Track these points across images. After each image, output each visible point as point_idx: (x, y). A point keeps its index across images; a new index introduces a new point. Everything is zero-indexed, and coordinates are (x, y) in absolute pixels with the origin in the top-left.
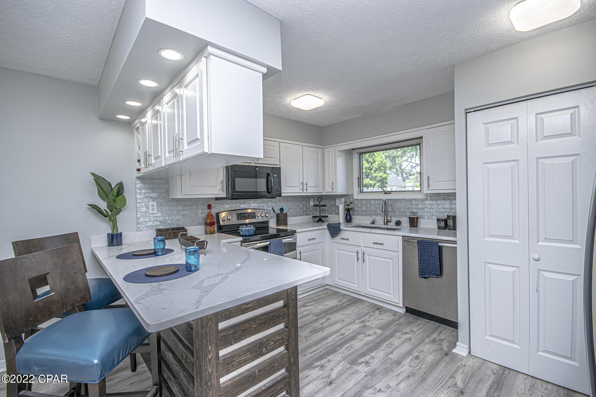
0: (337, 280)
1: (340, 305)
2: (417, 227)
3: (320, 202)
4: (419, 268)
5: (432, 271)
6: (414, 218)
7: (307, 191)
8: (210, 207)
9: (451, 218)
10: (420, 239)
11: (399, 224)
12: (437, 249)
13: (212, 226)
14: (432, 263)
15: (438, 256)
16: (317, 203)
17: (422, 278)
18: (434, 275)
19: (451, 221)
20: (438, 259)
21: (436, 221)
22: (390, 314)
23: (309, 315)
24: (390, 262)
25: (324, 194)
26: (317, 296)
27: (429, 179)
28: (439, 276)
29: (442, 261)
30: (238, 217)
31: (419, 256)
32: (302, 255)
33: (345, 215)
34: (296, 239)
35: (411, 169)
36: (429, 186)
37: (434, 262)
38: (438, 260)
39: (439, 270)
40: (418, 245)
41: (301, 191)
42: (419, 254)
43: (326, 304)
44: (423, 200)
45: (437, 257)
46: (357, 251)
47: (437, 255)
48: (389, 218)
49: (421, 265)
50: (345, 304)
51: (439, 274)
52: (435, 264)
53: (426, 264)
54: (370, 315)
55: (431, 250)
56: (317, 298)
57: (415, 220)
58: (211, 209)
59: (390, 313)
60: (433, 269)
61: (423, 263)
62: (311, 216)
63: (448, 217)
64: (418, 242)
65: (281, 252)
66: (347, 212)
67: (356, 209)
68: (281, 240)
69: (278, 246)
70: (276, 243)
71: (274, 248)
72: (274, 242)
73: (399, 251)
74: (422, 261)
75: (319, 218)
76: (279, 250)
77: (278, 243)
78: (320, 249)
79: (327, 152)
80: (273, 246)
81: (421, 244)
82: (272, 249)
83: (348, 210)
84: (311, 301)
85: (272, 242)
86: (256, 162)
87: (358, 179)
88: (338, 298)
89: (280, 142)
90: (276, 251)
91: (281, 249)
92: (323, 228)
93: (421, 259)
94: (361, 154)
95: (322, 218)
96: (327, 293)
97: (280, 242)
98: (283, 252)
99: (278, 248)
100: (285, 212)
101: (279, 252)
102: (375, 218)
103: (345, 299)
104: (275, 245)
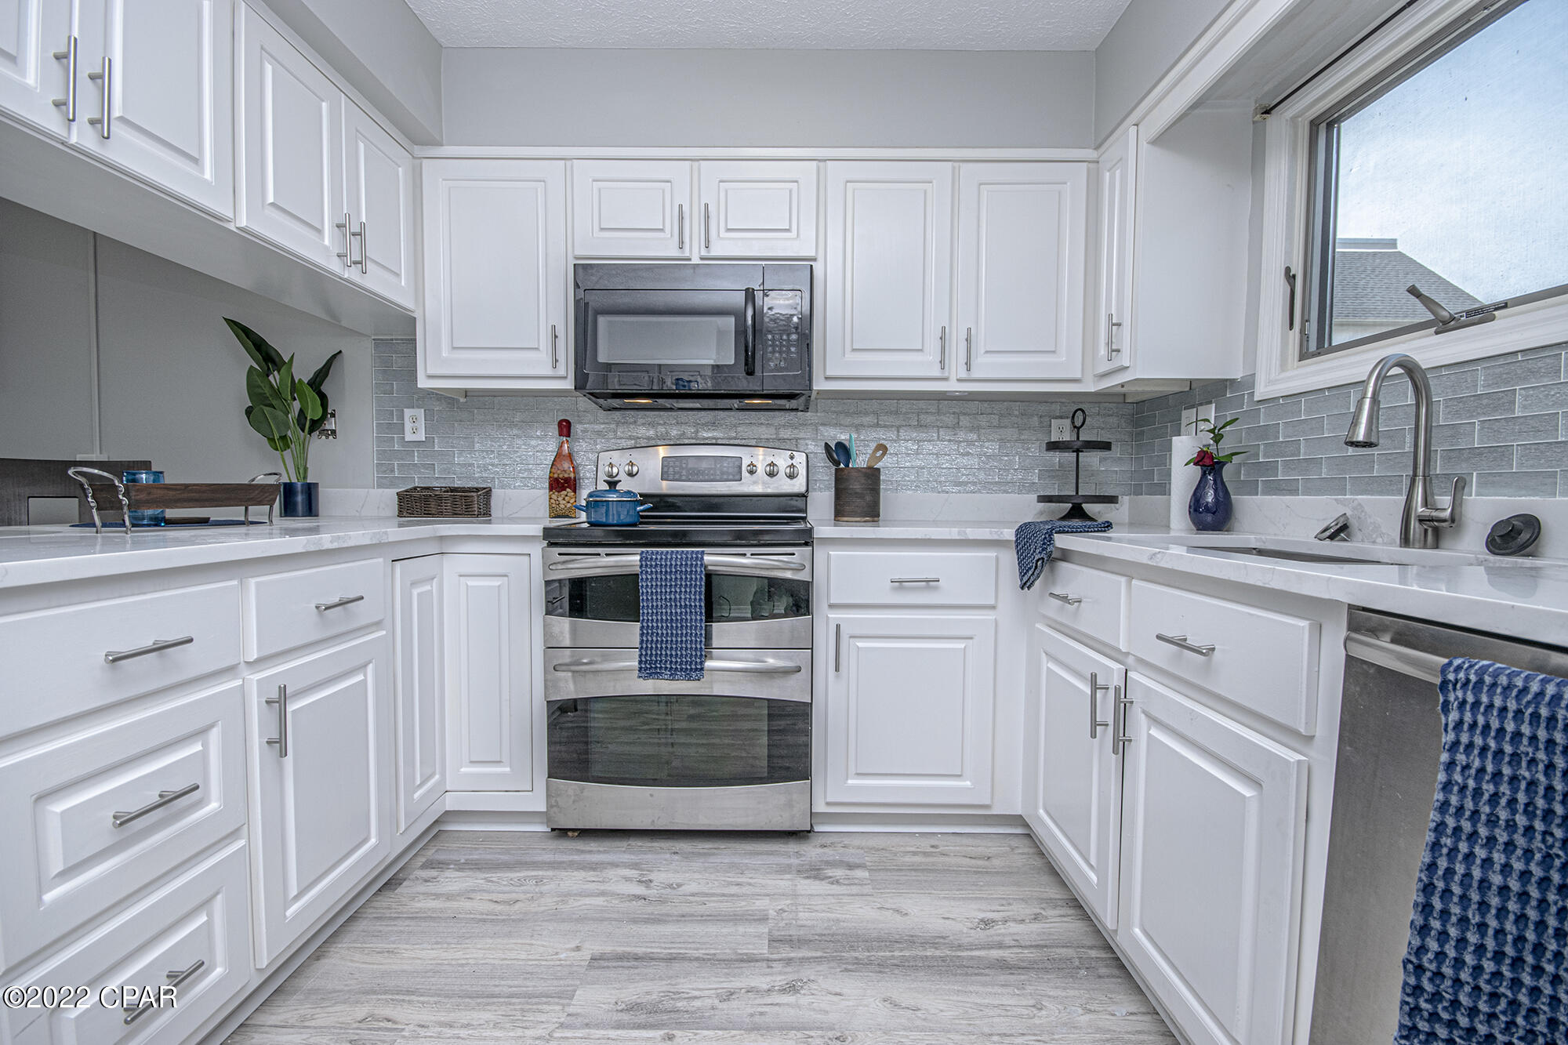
0: (1041, 811)
1: (960, 947)
7: (969, 370)
8: (566, 428)
11: (1524, 541)
13: (564, 492)
23: (763, 919)
26: (925, 853)
30: (666, 469)
32: (850, 645)
41: (934, 370)
46: (1093, 677)
48: (1443, 501)
50: (995, 953)
56: (917, 859)
58: (571, 436)
64: (1451, 677)
65: (691, 605)
66: (1204, 475)
67: (1265, 456)
68: (697, 558)
69: (679, 577)
70: (669, 563)
71: (657, 585)
72: (659, 557)
73: (1317, 734)
74: (1447, 891)
75: (1070, 505)
76: (683, 597)
77: (676, 565)
78: (971, 638)
79: (1109, 171)
80: (654, 576)
81: (1468, 707)
82: (647, 585)
83: (1208, 463)
84: (868, 864)
85: (647, 558)
86: (704, 253)
87: (1290, 278)
88: (1009, 904)
89: (826, 160)
90: (668, 597)
91: (690, 592)
92: (996, 537)
93: (1443, 863)
94: (1326, 124)
95: (1084, 505)
96: (989, 858)
97: (689, 563)
98: (700, 606)
99: (676, 585)
100: (860, 461)
101: (683, 604)
102: (1360, 504)
103: (1036, 927)
104: (661, 572)
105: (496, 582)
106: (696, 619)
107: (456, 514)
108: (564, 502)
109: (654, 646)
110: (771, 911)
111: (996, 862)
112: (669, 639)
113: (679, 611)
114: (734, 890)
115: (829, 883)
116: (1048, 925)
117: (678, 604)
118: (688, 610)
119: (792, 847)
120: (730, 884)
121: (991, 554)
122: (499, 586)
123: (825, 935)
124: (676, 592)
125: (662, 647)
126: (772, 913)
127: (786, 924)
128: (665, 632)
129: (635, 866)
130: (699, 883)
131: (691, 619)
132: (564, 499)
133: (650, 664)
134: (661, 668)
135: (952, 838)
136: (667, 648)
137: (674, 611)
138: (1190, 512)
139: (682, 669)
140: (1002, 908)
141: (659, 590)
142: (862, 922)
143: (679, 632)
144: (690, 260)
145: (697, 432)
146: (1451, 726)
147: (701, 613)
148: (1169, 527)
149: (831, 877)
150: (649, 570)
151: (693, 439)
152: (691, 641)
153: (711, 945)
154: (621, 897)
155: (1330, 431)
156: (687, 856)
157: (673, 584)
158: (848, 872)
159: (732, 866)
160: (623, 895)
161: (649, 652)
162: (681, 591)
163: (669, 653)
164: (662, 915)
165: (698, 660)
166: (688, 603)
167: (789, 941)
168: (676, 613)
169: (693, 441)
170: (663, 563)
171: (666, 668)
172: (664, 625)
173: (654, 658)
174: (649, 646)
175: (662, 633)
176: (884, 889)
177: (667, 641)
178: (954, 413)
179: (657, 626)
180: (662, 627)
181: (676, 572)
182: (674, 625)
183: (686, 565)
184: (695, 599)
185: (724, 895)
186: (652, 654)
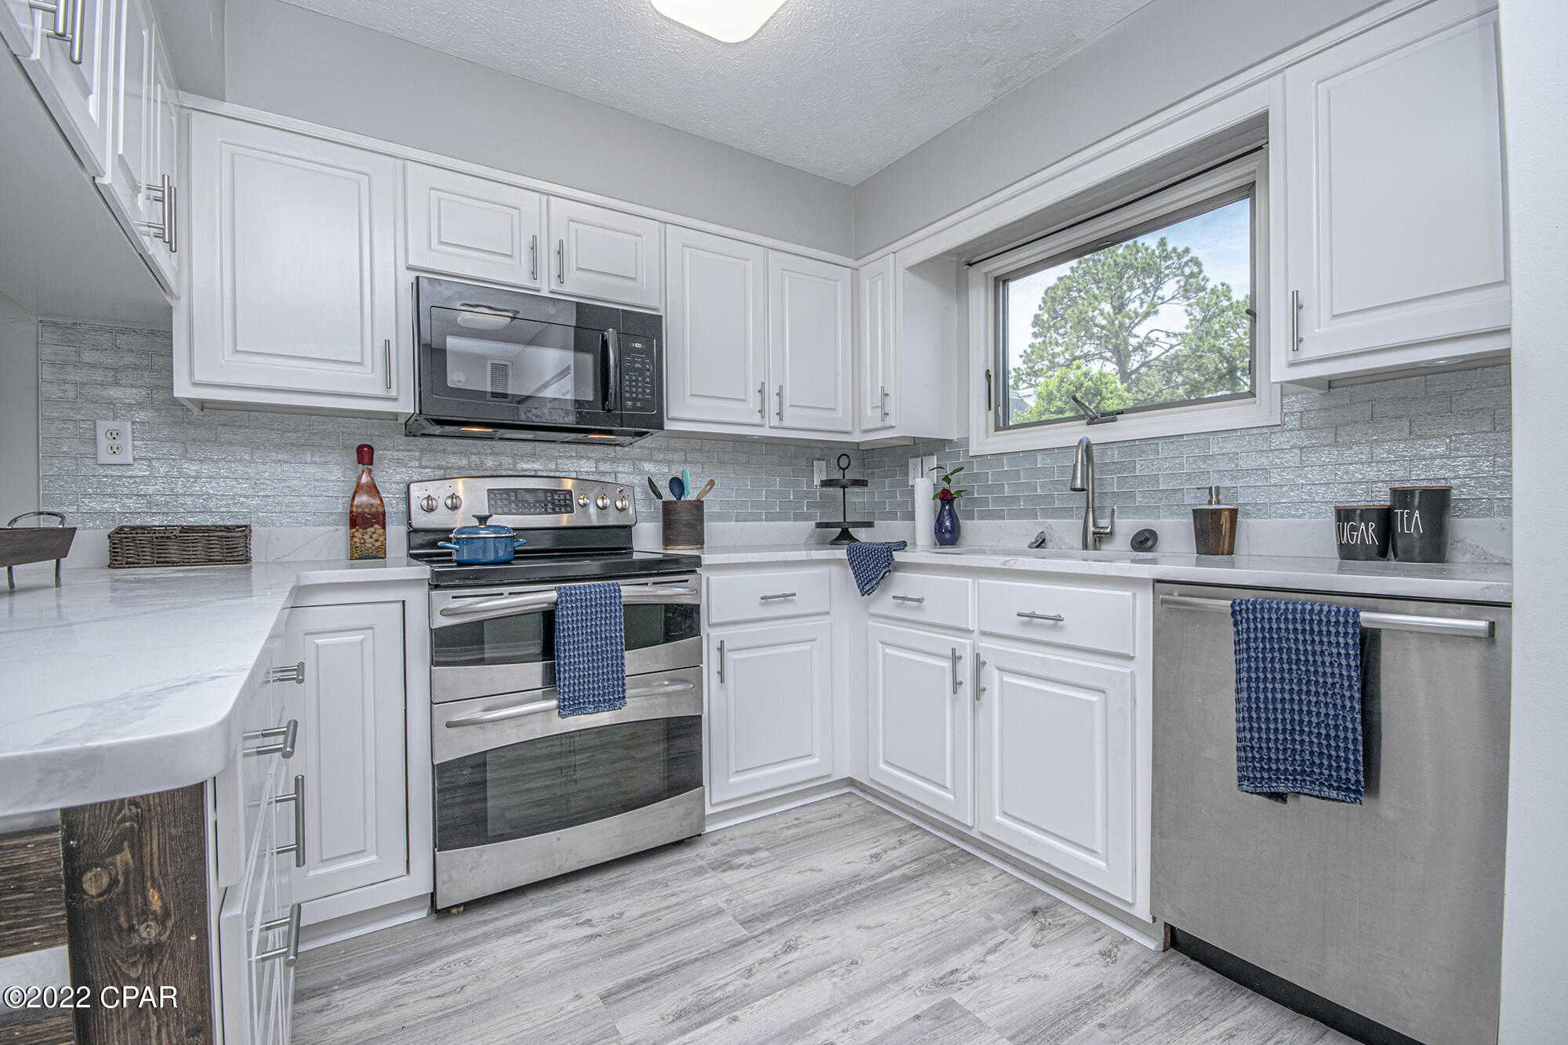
0: (882, 765)
1: (873, 877)
2: (1231, 552)
3: (844, 469)
4: (1239, 740)
5: (1313, 763)
6: (1217, 513)
7: (781, 420)
8: (365, 455)
9: (1416, 501)
10: (1250, 595)
11: (1150, 543)
12: (1347, 644)
13: (371, 530)
14: (1314, 720)
15: (1357, 686)
16: (837, 475)
17: (1260, 794)
18: (1330, 786)
19: (1417, 514)
20: (1352, 698)
21: (1333, 519)
22: (1089, 951)
23: (720, 912)
24: (1091, 703)
25: (857, 438)
26: (795, 826)
27: (1298, 307)
28: (1357, 791)
29: (1379, 714)
30: (492, 502)
31: (1239, 681)
32: (730, 657)
34: (697, 592)
36: (1297, 342)
37: (1327, 715)
38: (1352, 708)
39: (1356, 761)
40: (1236, 624)
41: (757, 419)
42: (1238, 672)
43: (815, 864)
44: (1265, 430)
45: (1351, 687)
46: (953, 650)
47: (1350, 677)
48: (1104, 522)
49: (1251, 729)
50: (897, 873)
51: (1358, 781)
52: (1336, 727)
53: (1280, 726)
54: (991, 944)
55: (1314, 653)
56: (793, 831)
57: (1223, 521)
58: (372, 464)
59: (1087, 944)
60: (1321, 754)
61: (1263, 715)
62: (813, 523)
63: (1402, 496)
64: (1237, 608)
65: (611, 637)
66: (943, 506)
67: (978, 494)
68: (615, 590)
69: (599, 610)
70: (588, 597)
71: (577, 620)
72: (578, 592)
73: (1137, 654)
74: (1258, 708)
75: (840, 530)
76: (603, 629)
77: (596, 598)
78: (815, 640)
79: (869, 279)
80: (574, 611)
81: (1251, 621)
82: (568, 621)
83: (946, 498)
84: (761, 846)
85: (566, 594)
86: (554, 287)
87: (988, 376)
88: (878, 840)
89: (666, 223)
90: (589, 631)
91: (611, 623)
92: (831, 557)
93: (1253, 695)
94: (1001, 281)
95: (850, 530)
96: (840, 815)
97: (608, 595)
98: (621, 636)
99: (596, 618)
100: (691, 496)
101: (603, 636)
102: (1050, 525)
103: (904, 849)
104: (582, 606)
105: (358, 637)
106: (617, 650)
107: (212, 561)
108: (372, 540)
109: (577, 682)
110: (721, 905)
111: (846, 816)
112: (591, 672)
113: (599, 643)
114: (673, 900)
115: (745, 869)
116: (911, 845)
117: (599, 636)
118: (608, 642)
119: (687, 853)
120: (665, 897)
121: (824, 570)
122: (362, 641)
123: (778, 905)
124: (597, 625)
125: (584, 682)
126: (723, 906)
127: (742, 908)
128: (586, 666)
129: (559, 914)
130: (638, 907)
131: (612, 650)
132: (371, 537)
133: (573, 701)
134: (584, 702)
135: (802, 810)
136: (589, 681)
137: (594, 644)
138: (936, 533)
139: (605, 701)
140: (876, 845)
141: (580, 625)
142: (796, 886)
143: (600, 664)
144: (538, 291)
145: (515, 464)
146: (1244, 631)
147: (622, 643)
148: (915, 544)
149: (743, 864)
150: (569, 606)
151: (510, 470)
152: (613, 671)
153: (697, 945)
154: (574, 942)
155: (1024, 478)
156: (603, 889)
157: (594, 617)
158: (753, 856)
159: (653, 884)
160: (574, 940)
161: (572, 689)
162: (601, 624)
163: (591, 686)
164: (630, 941)
165: (620, 689)
166: (608, 635)
167: (754, 919)
168: (597, 645)
169: (510, 473)
170: (583, 598)
171: (589, 702)
172: (586, 659)
173: (577, 694)
174: (572, 682)
175: (584, 668)
176: (790, 858)
177: (589, 674)
178: (746, 453)
179: (579, 661)
180: (584, 661)
181: (596, 605)
182: (595, 658)
183: (606, 597)
184: (616, 630)
185: (668, 907)
186: (574, 690)
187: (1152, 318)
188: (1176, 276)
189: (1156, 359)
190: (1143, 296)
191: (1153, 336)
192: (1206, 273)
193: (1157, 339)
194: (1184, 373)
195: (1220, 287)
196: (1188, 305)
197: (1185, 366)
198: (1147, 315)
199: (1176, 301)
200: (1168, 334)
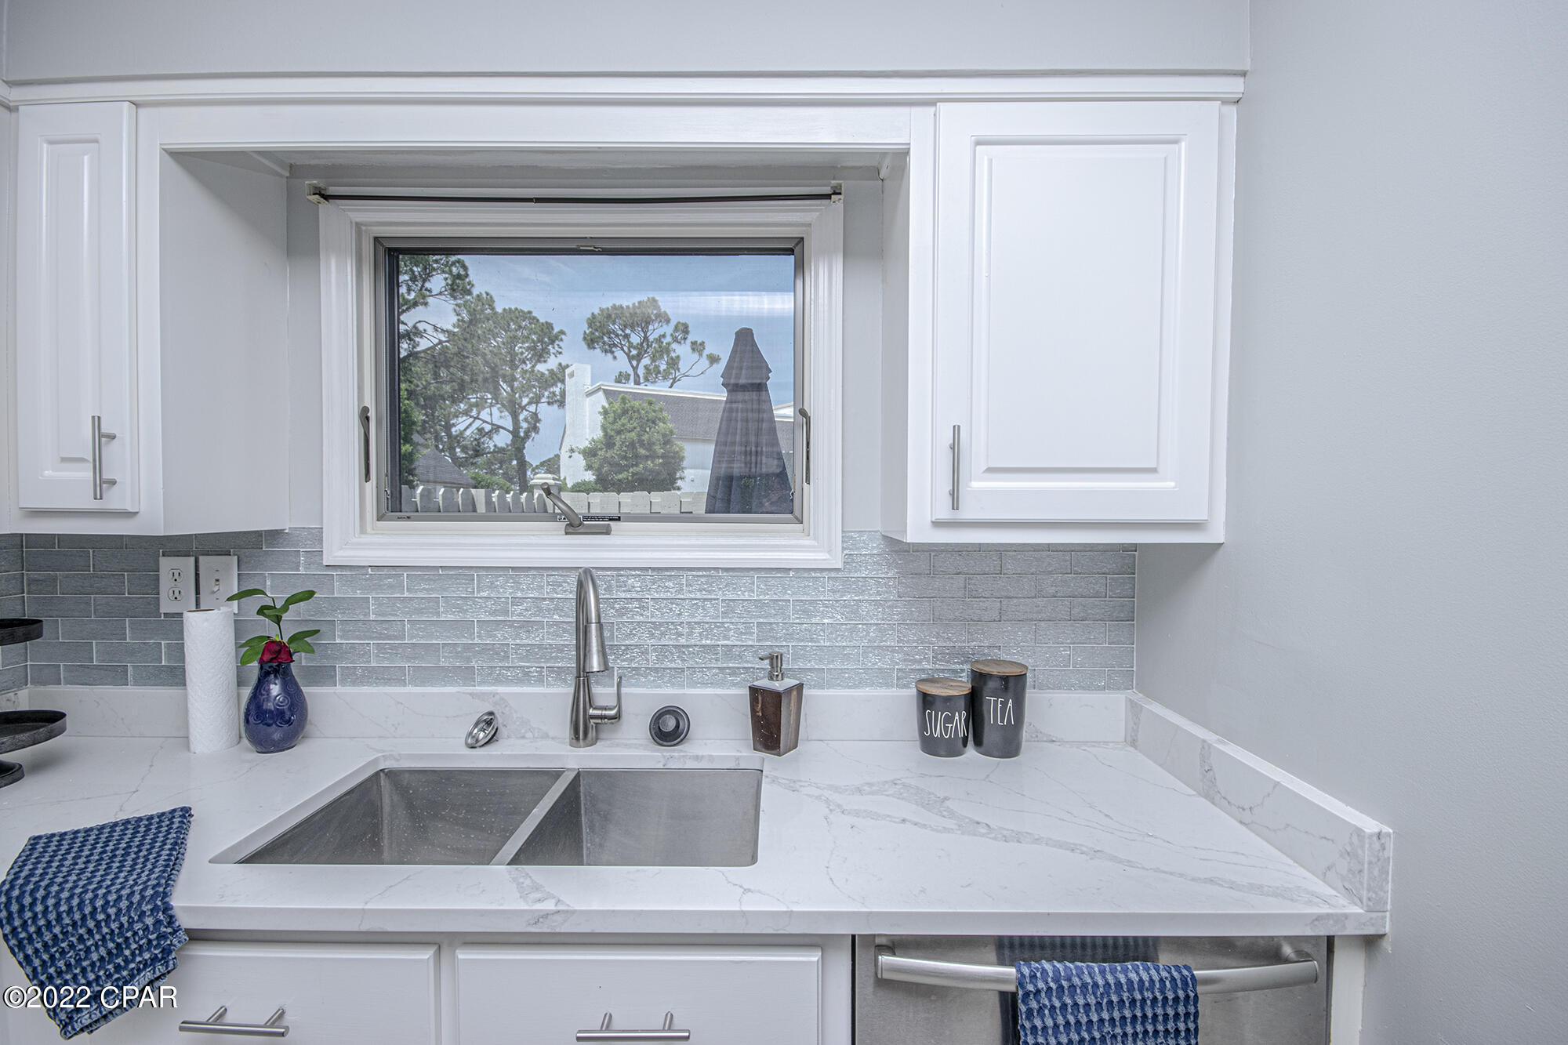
19: (1010, 704)
33: (240, 683)
35: (480, 439)
87: (365, 419)
155: (446, 613)
187: (420, 308)
188: (444, 272)
189: (424, 351)
190: (410, 283)
191: (421, 327)
192: (472, 277)
193: (425, 330)
194: (451, 370)
195: (485, 295)
196: (456, 305)
197: (452, 364)
198: (415, 304)
199: (443, 297)
200: (436, 328)
